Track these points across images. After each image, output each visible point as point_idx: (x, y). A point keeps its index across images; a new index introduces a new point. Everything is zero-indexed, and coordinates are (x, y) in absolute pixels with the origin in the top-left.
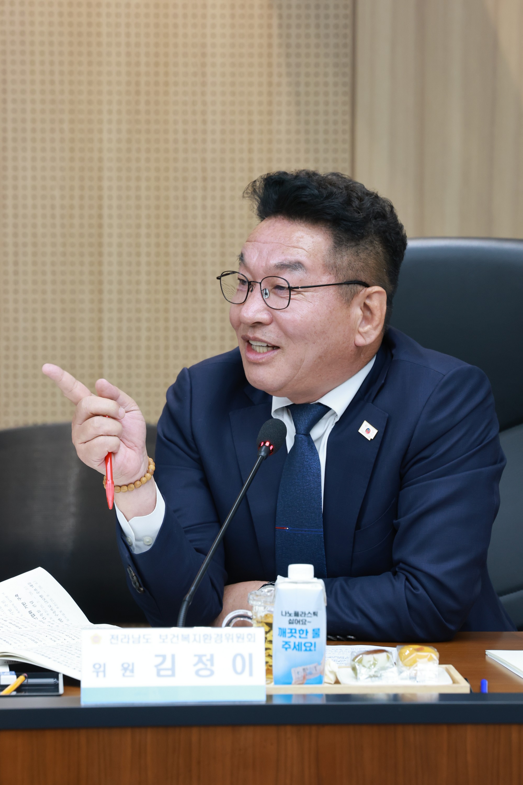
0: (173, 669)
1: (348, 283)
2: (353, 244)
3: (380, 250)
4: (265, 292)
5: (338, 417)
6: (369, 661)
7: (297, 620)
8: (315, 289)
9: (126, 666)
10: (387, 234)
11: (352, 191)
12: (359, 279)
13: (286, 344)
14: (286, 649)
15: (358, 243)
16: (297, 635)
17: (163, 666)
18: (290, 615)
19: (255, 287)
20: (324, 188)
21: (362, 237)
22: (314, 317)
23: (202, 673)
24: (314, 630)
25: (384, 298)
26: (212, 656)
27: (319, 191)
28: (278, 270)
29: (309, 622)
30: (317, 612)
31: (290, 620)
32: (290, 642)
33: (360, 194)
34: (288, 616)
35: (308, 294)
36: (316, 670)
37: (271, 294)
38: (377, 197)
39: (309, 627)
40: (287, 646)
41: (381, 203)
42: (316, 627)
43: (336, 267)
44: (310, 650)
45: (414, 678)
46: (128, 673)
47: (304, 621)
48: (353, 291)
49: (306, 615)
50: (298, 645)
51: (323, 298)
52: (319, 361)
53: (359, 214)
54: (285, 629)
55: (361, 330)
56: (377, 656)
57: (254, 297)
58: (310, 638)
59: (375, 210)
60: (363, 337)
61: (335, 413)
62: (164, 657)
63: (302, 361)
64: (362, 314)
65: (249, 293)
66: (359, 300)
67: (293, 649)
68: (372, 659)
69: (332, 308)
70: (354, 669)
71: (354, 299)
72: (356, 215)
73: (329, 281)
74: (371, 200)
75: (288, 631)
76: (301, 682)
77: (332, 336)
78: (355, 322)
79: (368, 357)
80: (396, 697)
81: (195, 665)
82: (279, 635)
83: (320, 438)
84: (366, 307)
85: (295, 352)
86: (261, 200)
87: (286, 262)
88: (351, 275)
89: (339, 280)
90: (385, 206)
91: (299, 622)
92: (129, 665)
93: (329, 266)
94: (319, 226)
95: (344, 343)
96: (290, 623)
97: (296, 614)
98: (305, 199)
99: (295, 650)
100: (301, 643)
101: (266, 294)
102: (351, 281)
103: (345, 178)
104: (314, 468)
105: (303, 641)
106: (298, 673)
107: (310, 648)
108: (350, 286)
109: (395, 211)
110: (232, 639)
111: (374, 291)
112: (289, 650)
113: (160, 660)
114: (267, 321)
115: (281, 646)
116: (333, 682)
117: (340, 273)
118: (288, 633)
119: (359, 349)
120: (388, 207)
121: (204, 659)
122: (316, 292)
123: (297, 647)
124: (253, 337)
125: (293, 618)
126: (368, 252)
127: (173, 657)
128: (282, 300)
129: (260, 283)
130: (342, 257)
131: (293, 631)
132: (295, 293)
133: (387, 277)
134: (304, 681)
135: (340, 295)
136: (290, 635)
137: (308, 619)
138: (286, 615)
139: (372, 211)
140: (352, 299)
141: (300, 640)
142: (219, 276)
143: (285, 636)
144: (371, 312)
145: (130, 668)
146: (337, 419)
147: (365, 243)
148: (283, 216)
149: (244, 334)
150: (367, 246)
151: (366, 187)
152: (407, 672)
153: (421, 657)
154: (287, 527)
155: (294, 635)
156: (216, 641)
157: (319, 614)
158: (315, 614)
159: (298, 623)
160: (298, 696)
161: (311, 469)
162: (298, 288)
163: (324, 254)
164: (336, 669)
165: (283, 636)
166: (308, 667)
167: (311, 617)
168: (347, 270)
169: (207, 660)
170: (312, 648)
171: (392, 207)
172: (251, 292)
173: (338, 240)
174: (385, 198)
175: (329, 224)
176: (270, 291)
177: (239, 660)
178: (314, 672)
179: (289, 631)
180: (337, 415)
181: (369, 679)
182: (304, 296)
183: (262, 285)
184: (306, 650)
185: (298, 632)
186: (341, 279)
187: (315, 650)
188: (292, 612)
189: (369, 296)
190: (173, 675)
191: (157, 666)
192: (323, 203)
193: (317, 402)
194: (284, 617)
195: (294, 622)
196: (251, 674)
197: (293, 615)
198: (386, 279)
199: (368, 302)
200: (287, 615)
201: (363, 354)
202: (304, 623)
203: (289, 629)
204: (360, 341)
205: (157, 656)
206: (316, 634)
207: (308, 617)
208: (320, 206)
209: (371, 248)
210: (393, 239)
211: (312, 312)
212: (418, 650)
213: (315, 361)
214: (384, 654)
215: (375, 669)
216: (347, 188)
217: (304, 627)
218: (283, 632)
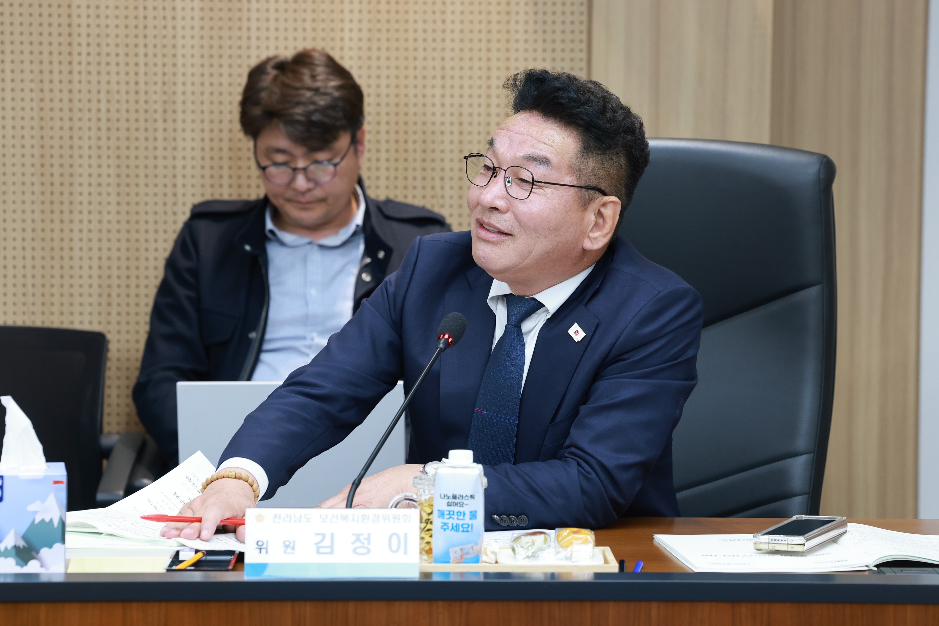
0: (332, 547)
1: (588, 188)
2: (599, 152)
3: (623, 162)
4: (508, 180)
5: (550, 314)
6: (527, 543)
7: (455, 503)
8: (557, 187)
9: (287, 543)
10: (633, 149)
11: (608, 102)
12: (599, 186)
13: (519, 233)
14: (445, 530)
15: (605, 152)
16: (455, 517)
17: (322, 544)
18: (448, 498)
19: (499, 173)
20: (582, 94)
21: (609, 148)
22: (550, 213)
23: (359, 551)
24: (471, 512)
25: (619, 208)
26: (369, 535)
27: (578, 96)
28: (525, 162)
29: (467, 505)
30: (474, 495)
31: (448, 502)
32: (448, 523)
33: (614, 106)
34: (447, 499)
35: (549, 190)
36: (473, 550)
37: (513, 183)
38: (629, 112)
39: (467, 509)
40: (445, 527)
41: (632, 118)
42: (473, 509)
43: (580, 170)
44: (467, 531)
45: (569, 558)
46: (289, 550)
47: (461, 503)
48: (591, 196)
49: (464, 498)
50: (456, 526)
51: (563, 197)
52: (546, 256)
53: (611, 126)
54: (444, 511)
55: (591, 235)
56: (534, 537)
57: (496, 183)
58: (467, 520)
59: (626, 124)
60: (591, 242)
61: (548, 310)
62: (324, 535)
63: (530, 252)
64: (595, 220)
65: (493, 178)
66: (594, 206)
67: (451, 530)
68: (531, 541)
69: (569, 208)
70: (513, 550)
71: (590, 204)
72: (608, 125)
73: (571, 182)
74: (624, 114)
75: (446, 513)
76: (459, 561)
77: (563, 235)
78: (587, 226)
79: (591, 262)
80: (553, 575)
81: (353, 543)
82: (438, 516)
83: (529, 332)
84: (600, 214)
85: (526, 243)
86: (519, 93)
87: (535, 156)
88: (592, 181)
89: (581, 183)
90: (635, 122)
91: (457, 504)
92: (290, 543)
93: (574, 168)
94: (571, 129)
95: (572, 244)
96: (448, 505)
97: (454, 497)
98: (562, 101)
99: (453, 530)
100: (459, 524)
101: (509, 182)
102: (592, 187)
103: (603, 88)
104: (519, 359)
105: (461, 522)
106: (456, 552)
107: (467, 529)
108: (590, 191)
109: (644, 129)
110: (389, 519)
111: (611, 200)
112: (447, 531)
113: (320, 538)
114: (504, 208)
115: (440, 527)
116: (494, 562)
117: (582, 177)
118: (447, 515)
119: (585, 251)
120: (638, 124)
121: (362, 538)
122: (557, 190)
123: (455, 528)
124: (488, 222)
125: (451, 500)
126: (613, 162)
127: (332, 535)
128: (523, 192)
129: (505, 171)
130: (587, 162)
131: (452, 513)
132: (536, 187)
133: (624, 190)
134: (461, 560)
135: (579, 198)
136: (448, 516)
137: (465, 502)
138: (444, 498)
139: (623, 125)
140: (589, 204)
141: (458, 522)
142: (467, 156)
143: (444, 518)
144: (604, 220)
145: (292, 545)
146: (549, 316)
147: (611, 153)
148: (538, 112)
149: (479, 217)
150: (612, 157)
151: (621, 101)
152: (564, 553)
153: (578, 539)
154: (485, 411)
155: (452, 516)
156: (373, 521)
157: (476, 497)
158: (472, 497)
159: (456, 506)
160: (456, 574)
161: (516, 360)
162: (541, 182)
163: (571, 156)
164: (497, 550)
165: (442, 518)
166: (465, 547)
167: (468, 500)
168: (590, 175)
169: (365, 539)
170: (470, 529)
171: (641, 124)
172: (495, 177)
173: (586, 146)
174: (637, 115)
175: (580, 129)
176: (513, 180)
177: (394, 540)
178: (471, 551)
179: (448, 513)
180: (549, 313)
181: (527, 560)
182: (545, 192)
183: (506, 173)
184: (463, 531)
185: (455, 514)
186: (583, 183)
187: (472, 531)
188: (450, 495)
189: (604, 205)
190: (332, 552)
191: (316, 544)
192: (579, 108)
193: (532, 297)
194: (443, 500)
195: (452, 504)
196: (406, 552)
197: (451, 497)
198: (623, 190)
199: (603, 210)
200: (446, 497)
201: (586, 258)
202: (461, 506)
203: (447, 511)
204: (588, 245)
205: (317, 534)
206: (473, 516)
207: (465, 500)
208: (576, 110)
209: (615, 159)
210: (638, 154)
211: (549, 209)
212: (575, 533)
213: (542, 255)
214: (542, 536)
215: (533, 550)
216: (604, 98)
217: (461, 509)
218: (442, 514)
